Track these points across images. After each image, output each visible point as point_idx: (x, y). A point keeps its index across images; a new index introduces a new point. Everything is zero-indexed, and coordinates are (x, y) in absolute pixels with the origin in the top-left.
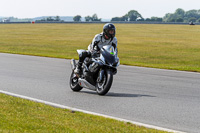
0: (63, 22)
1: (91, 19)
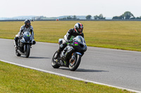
1: (99, 17)
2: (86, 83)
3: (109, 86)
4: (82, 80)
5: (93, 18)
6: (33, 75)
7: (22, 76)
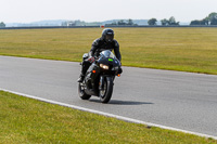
0: (136, 26)
1: (168, 22)
2: (149, 127)
3: (186, 132)
4: (142, 122)
5: (159, 23)
6: (64, 115)
7: (47, 117)
